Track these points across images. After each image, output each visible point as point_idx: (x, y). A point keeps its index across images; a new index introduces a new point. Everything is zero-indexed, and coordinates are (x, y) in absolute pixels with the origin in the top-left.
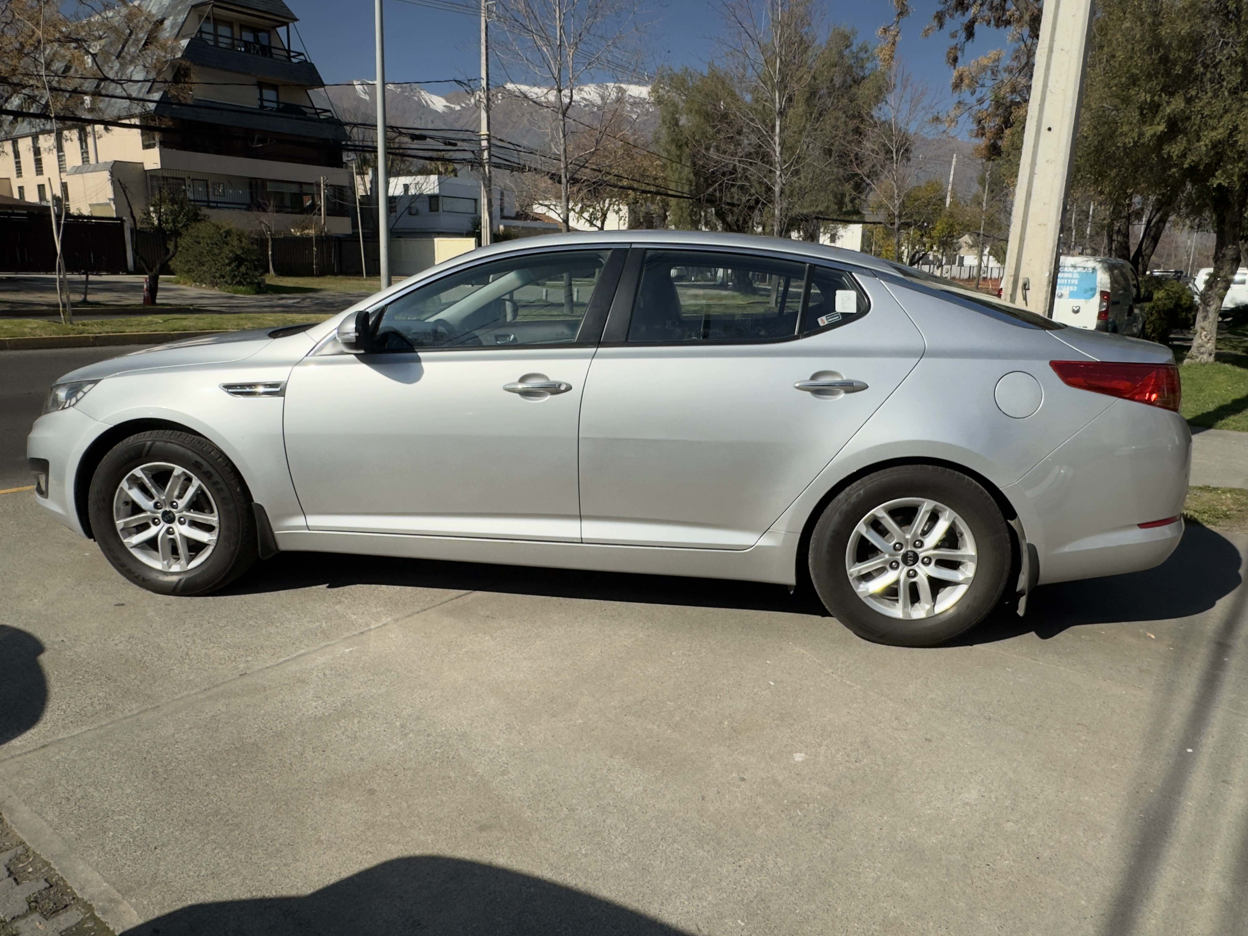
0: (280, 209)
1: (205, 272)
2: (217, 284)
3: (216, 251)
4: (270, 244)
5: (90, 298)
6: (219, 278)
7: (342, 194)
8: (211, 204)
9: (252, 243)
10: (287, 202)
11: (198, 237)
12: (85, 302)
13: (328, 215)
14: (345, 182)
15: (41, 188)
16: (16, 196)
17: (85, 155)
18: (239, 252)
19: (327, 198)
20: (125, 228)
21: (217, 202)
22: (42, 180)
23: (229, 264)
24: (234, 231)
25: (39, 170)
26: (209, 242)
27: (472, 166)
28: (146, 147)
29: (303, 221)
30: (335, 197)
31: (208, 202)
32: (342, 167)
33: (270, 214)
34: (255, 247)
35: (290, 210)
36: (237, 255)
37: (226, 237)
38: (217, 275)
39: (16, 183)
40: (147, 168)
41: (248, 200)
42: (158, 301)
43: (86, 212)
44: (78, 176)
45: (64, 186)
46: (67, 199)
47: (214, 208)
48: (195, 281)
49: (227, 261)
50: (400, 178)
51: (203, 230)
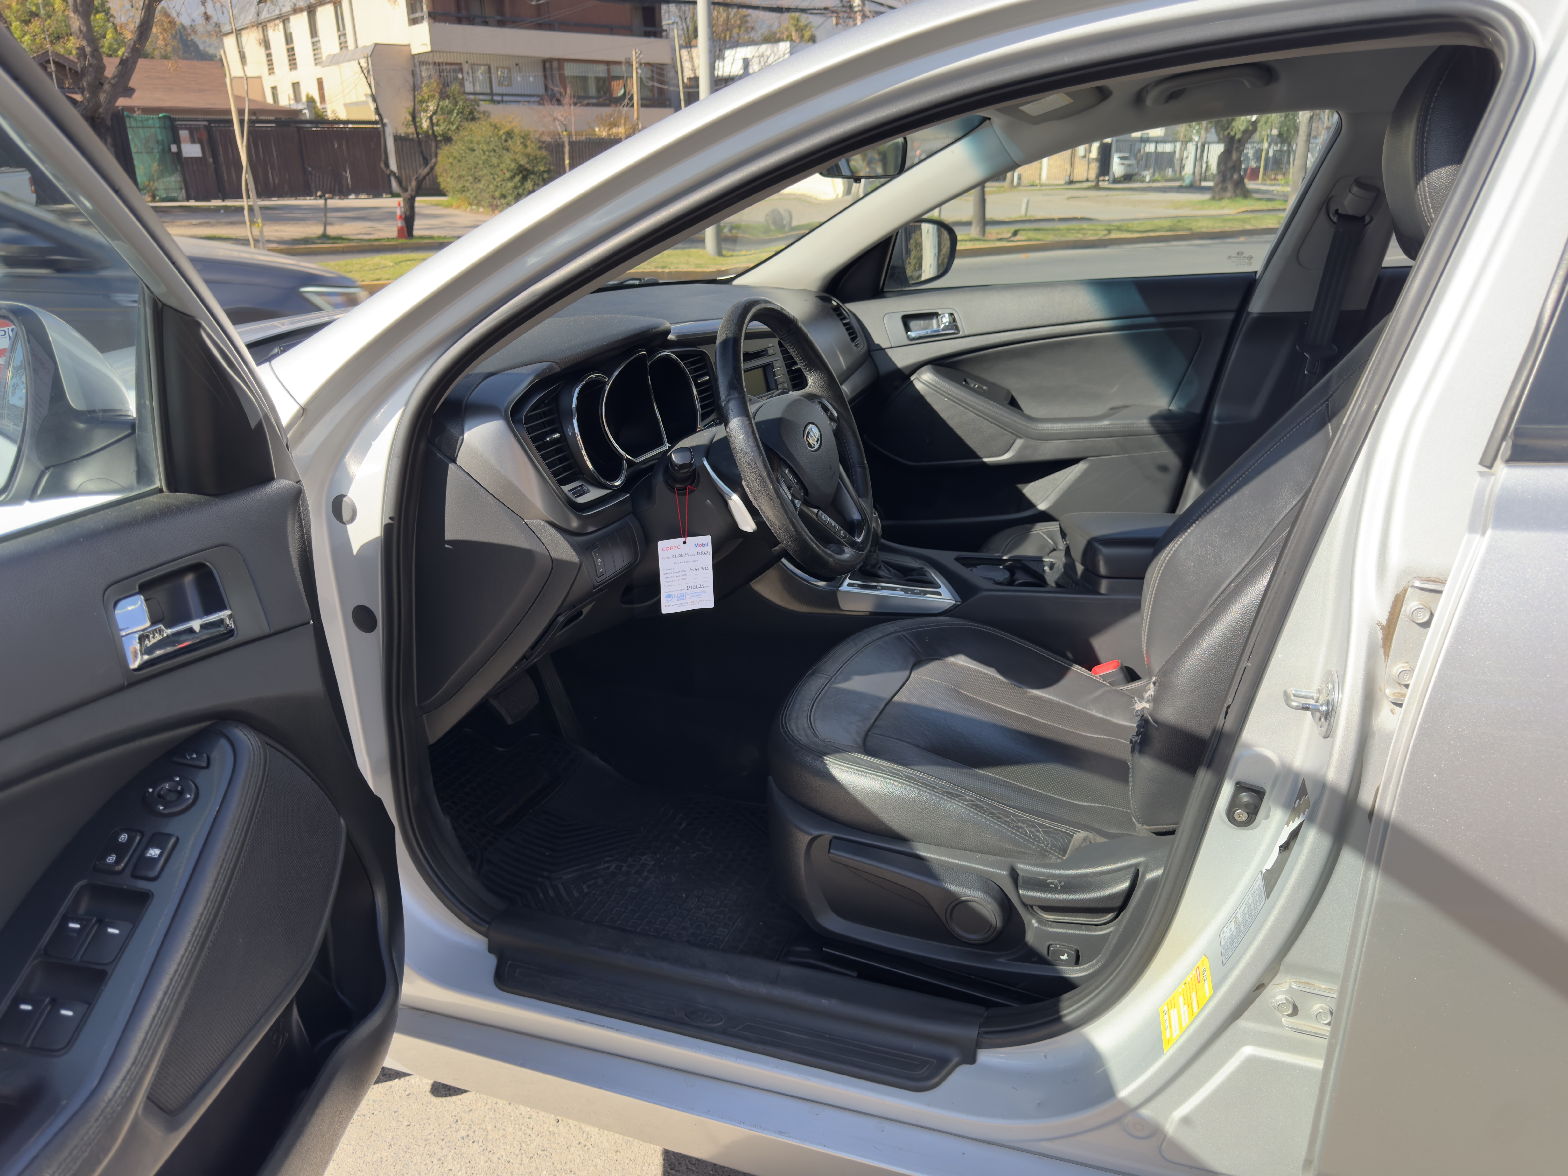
0: (581, 99)
1: (482, 191)
2: (497, 206)
3: (495, 161)
4: (567, 149)
5: (332, 231)
6: (500, 199)
7: (662, 75)
8: (496, 98)
9: (540, 148)
10: (592, 91)
11: (472, 142)
12: (325, 237)
13: (643, 106)
14: (665, 59)
15: (296, 86)
16: (270, 100)
17: (343, 39)
18: (523, 161)
19: (641, 81)
20: (387, 134)
21: (502, 95)
22: (295, 76)
23: (512, 178)
24: (516, 131)
25: (293, 63)
26: (485, 148)
27: (838, 18)
28: (413, 21)
29: (611, 116)
30: (652, 79)
31: (492, 94)
32: (661, 36)
33: (567, 107)
34: (544, 153)
35: (595, 101)
36: (521, 166)
37: (506, 141)
38: (497, 194)
39: (268, 83)
40: (414, 52)
41: (541, 91)
42: (416, 233)
43: (343, 116)
44: (334, 68)
45: (320, 82)
46: (323, 99)
47: (499, 102)
48: (471, 204)
49: (508, 175)
50: (739, 49)
51: (479, 131)
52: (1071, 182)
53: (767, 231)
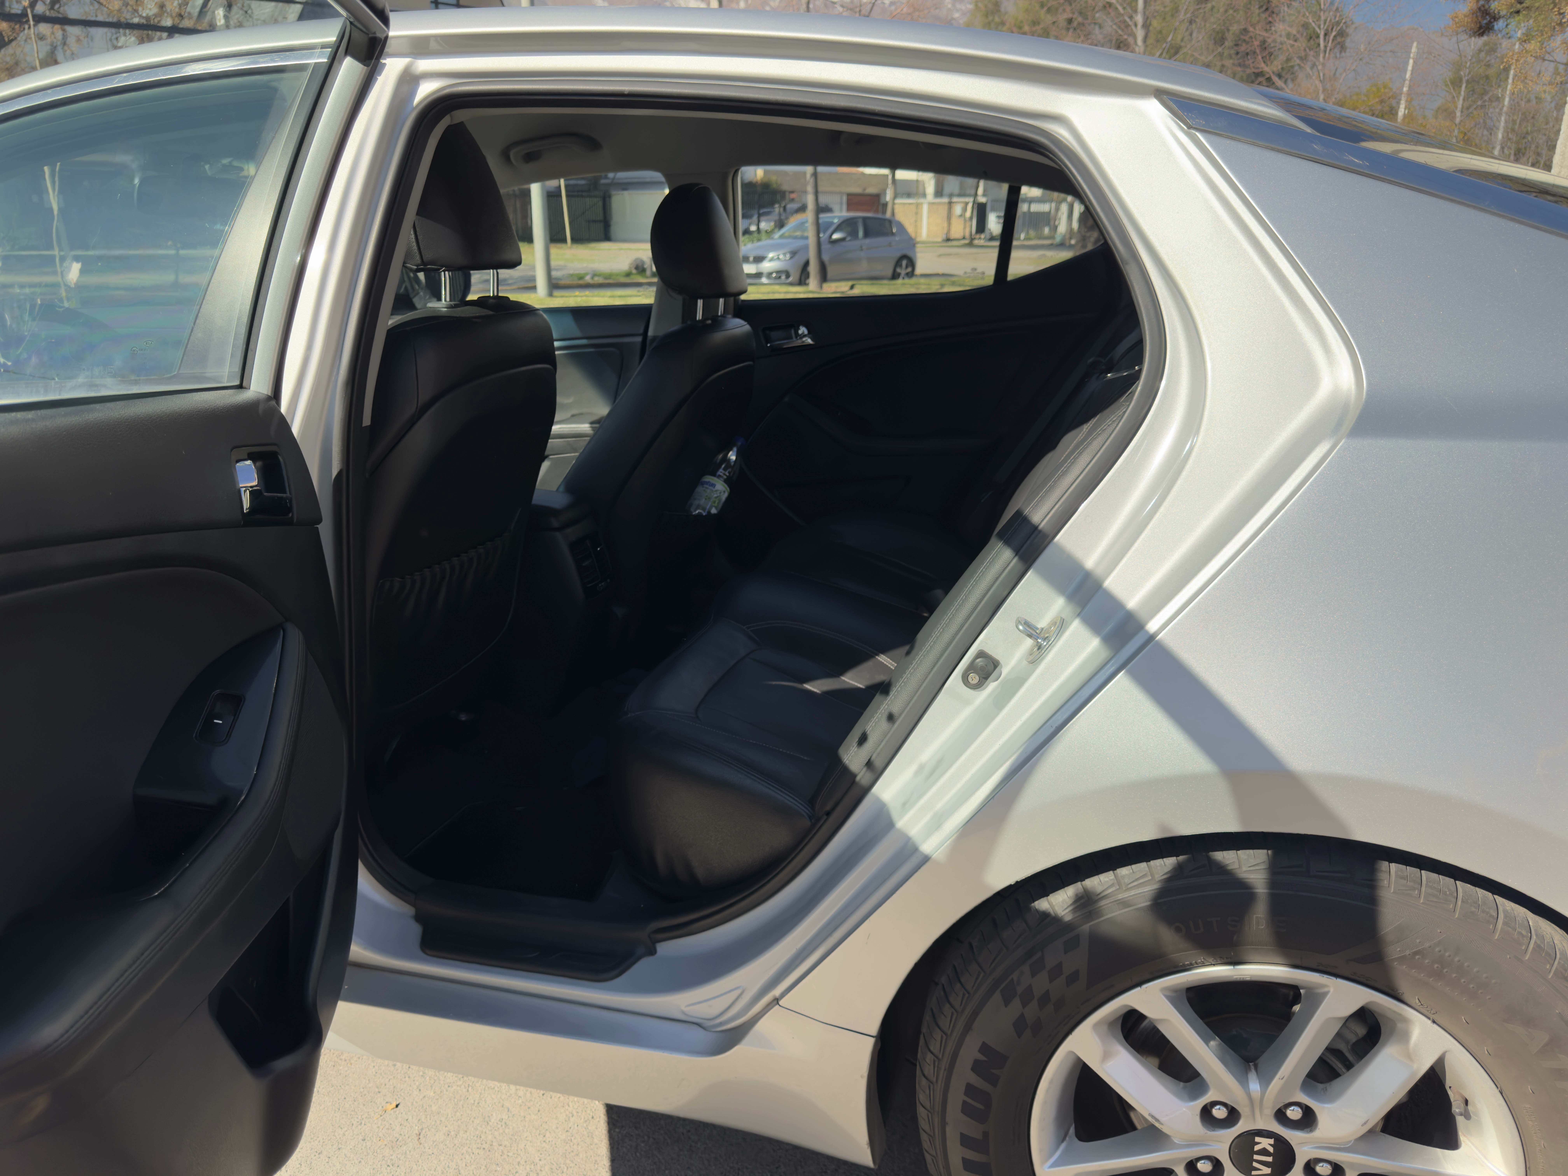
52: (948, 240)
53: (628, 274)
